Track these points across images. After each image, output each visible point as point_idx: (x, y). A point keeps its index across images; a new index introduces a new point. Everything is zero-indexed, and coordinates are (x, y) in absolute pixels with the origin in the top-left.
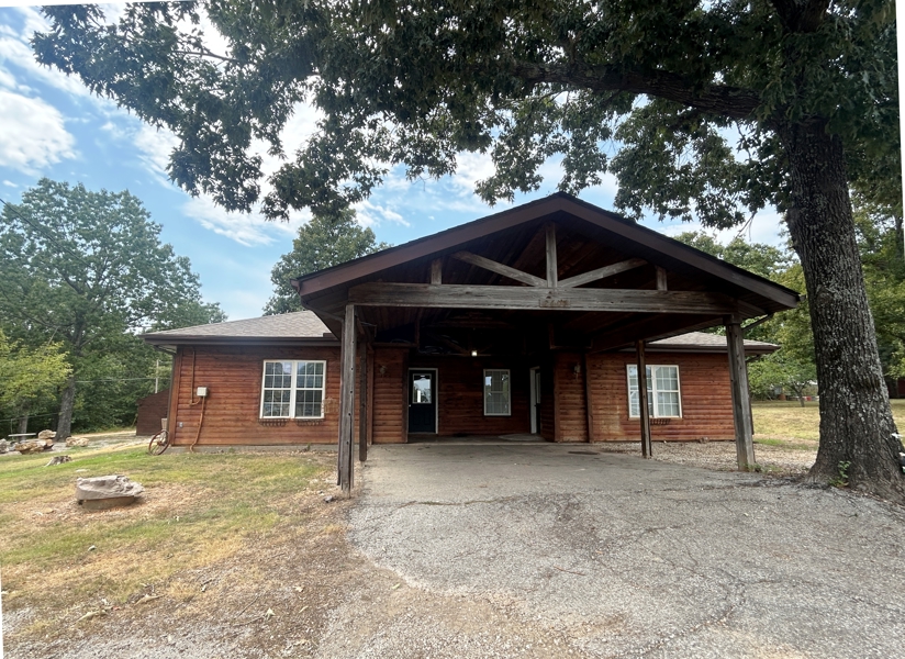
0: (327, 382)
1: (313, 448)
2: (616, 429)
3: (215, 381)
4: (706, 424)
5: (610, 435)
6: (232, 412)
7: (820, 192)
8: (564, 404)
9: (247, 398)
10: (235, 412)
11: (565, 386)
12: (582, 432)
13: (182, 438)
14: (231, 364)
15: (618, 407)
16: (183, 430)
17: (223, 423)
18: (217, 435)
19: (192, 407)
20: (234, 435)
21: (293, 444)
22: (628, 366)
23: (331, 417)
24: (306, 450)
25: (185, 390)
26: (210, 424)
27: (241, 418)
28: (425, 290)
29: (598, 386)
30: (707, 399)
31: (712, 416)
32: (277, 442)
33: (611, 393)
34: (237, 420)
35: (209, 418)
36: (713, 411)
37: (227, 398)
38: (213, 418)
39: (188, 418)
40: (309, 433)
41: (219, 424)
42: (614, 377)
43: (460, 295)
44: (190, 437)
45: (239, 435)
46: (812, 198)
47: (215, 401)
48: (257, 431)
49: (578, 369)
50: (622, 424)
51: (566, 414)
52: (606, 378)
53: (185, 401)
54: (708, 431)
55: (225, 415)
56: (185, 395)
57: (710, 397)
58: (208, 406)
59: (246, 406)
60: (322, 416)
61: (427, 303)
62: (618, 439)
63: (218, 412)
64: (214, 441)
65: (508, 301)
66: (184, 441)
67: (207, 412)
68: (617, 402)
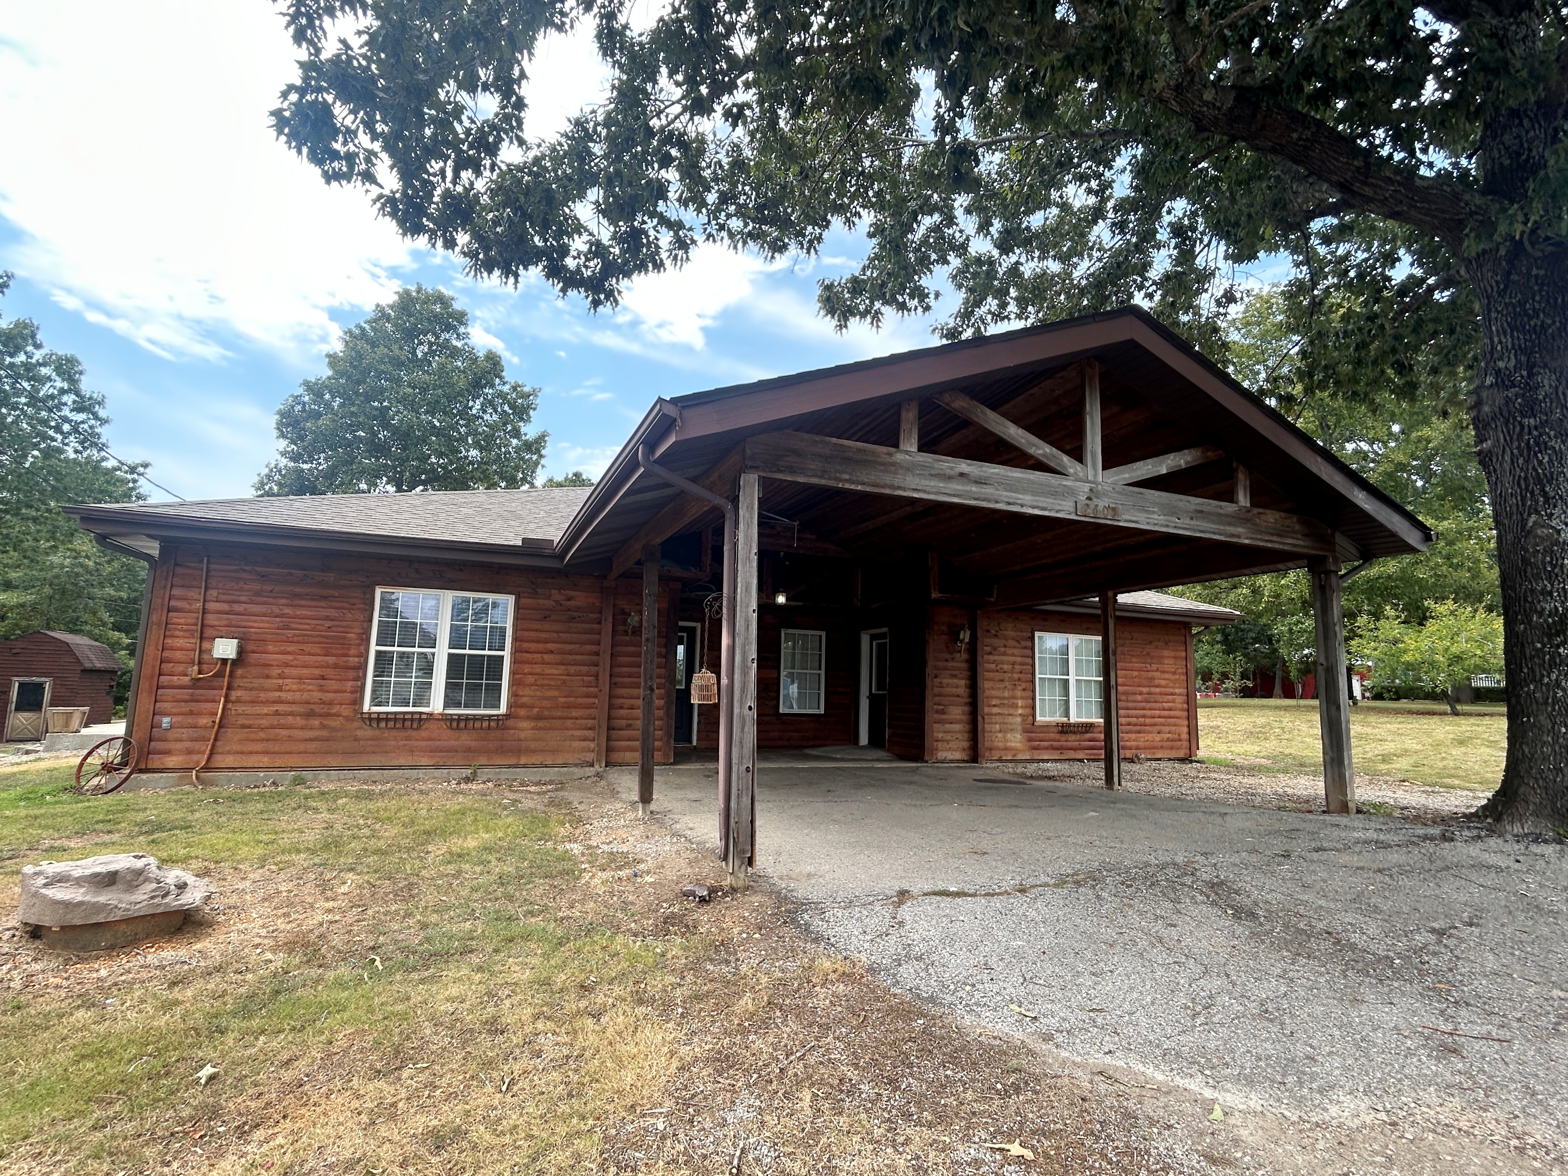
0: (515, 639)
1: (484, 774)
2: (1016, 740)
3: (257, 626)
4: (1139, 732)
5: (1006, 749)
6: (297, 696)
7: (1546, 366)
8: (940, 695)
9: (336, 666)
10: (306, 696)
11: (941, 664)
12: (966, 744)
13: (168, 752)
14: (298, 590)
15: (1020, 703)
16: (171, 735)
17: (275, 720)
18: (259, 747)
19: (196, 683)
20: (302, 747)
21: (437, 767)
22: (1037, 634)
23: (522, 712)
24: (467, 780)
25: (180, 642)
26: (242, 721)
27: (318, 709)
28: (888, 459)
29: (993, 666)
30: (1141, 693)
31: (1148, 721)
32: (402, 762)
33: (1011, 679)
34: (311, 714)
35: (240, 709)
36: (1148, 713)
37: (287, 665)
38: (249, 709)
39: (185, 708)
40: (473, 744)
41: (264, 722)
42: (1016, 651)
43: (950, 478)
44: (190, 752)
45: (312, 746)
46: (1531, 375)
47: (255, 671)
48: (356, 739)
49: (965, 636)
50: (1025, 731)
51: (943, 712)
52: (1004, 654)
53: (180, 668)
54: (1141, 744)
55: (281, 702)
56: (178, 655)
57: (1145, 690)
58: (237, 682)
59: (333, 685)
60: (503, 709)
61: (892, 487)
62: (1019, 757)
63: (263, 696)
64: (252, 761)
65: (1027, 498)
66: (172, 761)
67: (234, 695)
68: (1019, 693)
